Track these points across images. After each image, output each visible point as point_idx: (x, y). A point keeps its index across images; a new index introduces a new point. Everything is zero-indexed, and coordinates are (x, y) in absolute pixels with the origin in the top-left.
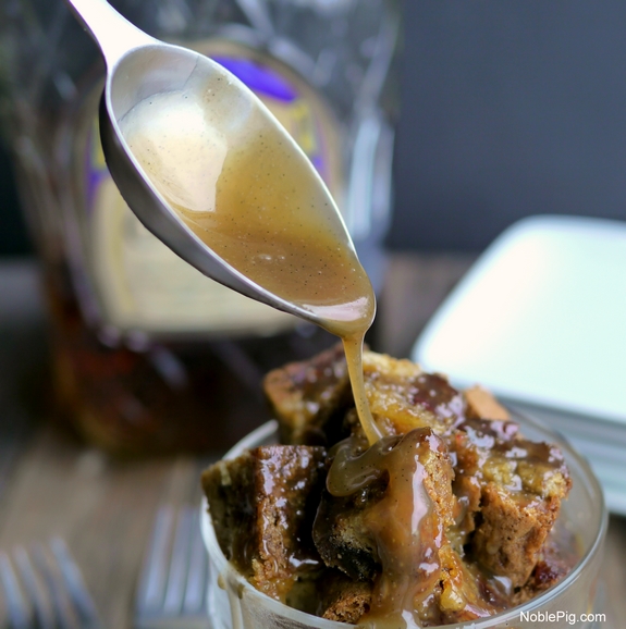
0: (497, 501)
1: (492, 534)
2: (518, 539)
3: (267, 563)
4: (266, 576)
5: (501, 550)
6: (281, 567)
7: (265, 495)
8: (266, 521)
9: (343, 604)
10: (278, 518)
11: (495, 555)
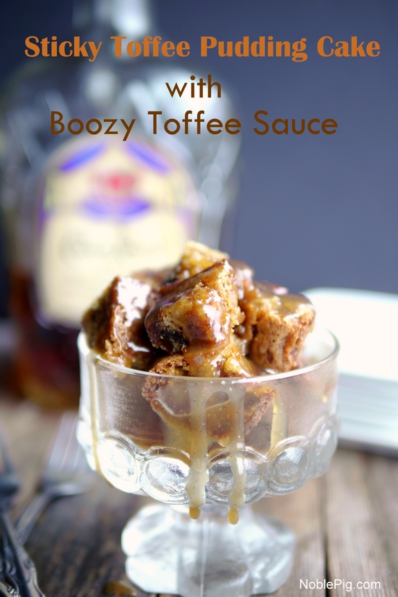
0: (266, 317)
1: (263, 340)
2: (279, 341)
3: (115, 344)
4: (113, 351)
5: (268, 352)
6: (124, 349)
7: (117, 303)
8: (117, 319)
9: (161, 365)
10: (125, 319)
11: (264, 354)
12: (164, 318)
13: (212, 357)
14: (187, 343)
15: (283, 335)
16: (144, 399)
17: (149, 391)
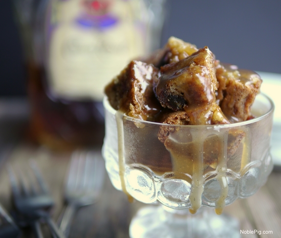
0: (234, 84)
1: (230, 100)
2: (242, 100)
3: (137, 106)
4: (136, 111)
5: (235, 107)
6: (142, 109)
7: (135, 79)
8: (136, 89)
9: (171, 118)
10: (141, 89)
11: (231, 109)
12: (171, 87)
13: (206, 111)
14: (187, 103)
15: (245, 95)
16: (159, 141)
17: (163, 136)
